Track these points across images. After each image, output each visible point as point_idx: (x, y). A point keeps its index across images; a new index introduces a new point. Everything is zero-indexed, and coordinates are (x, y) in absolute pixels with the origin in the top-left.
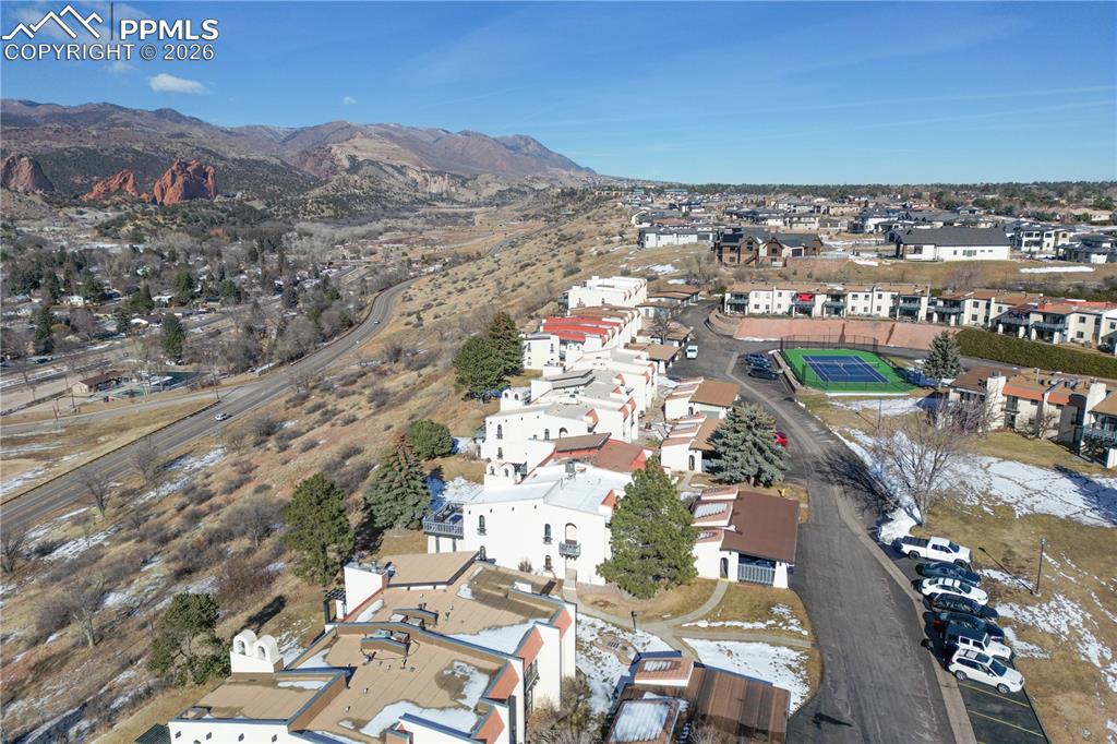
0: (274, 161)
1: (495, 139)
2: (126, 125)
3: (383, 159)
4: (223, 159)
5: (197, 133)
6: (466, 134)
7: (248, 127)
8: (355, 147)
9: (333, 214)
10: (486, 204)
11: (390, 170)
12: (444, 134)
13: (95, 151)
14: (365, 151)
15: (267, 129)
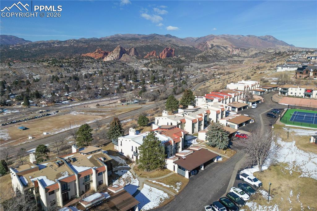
0: (191, 47)
1: (258, 37)
2: (158, 39)
3: (221, 45)
4: (178, 46)
5: (174, 40)
6: (249, 36)
7: (187, 38)
8: (214, 42)
9: (201, 61)
10: (250, 57)
11: (222, 48)
12: (242, 36)
13: (149, 46)
14: (216, 43)
15: (192, 38)
